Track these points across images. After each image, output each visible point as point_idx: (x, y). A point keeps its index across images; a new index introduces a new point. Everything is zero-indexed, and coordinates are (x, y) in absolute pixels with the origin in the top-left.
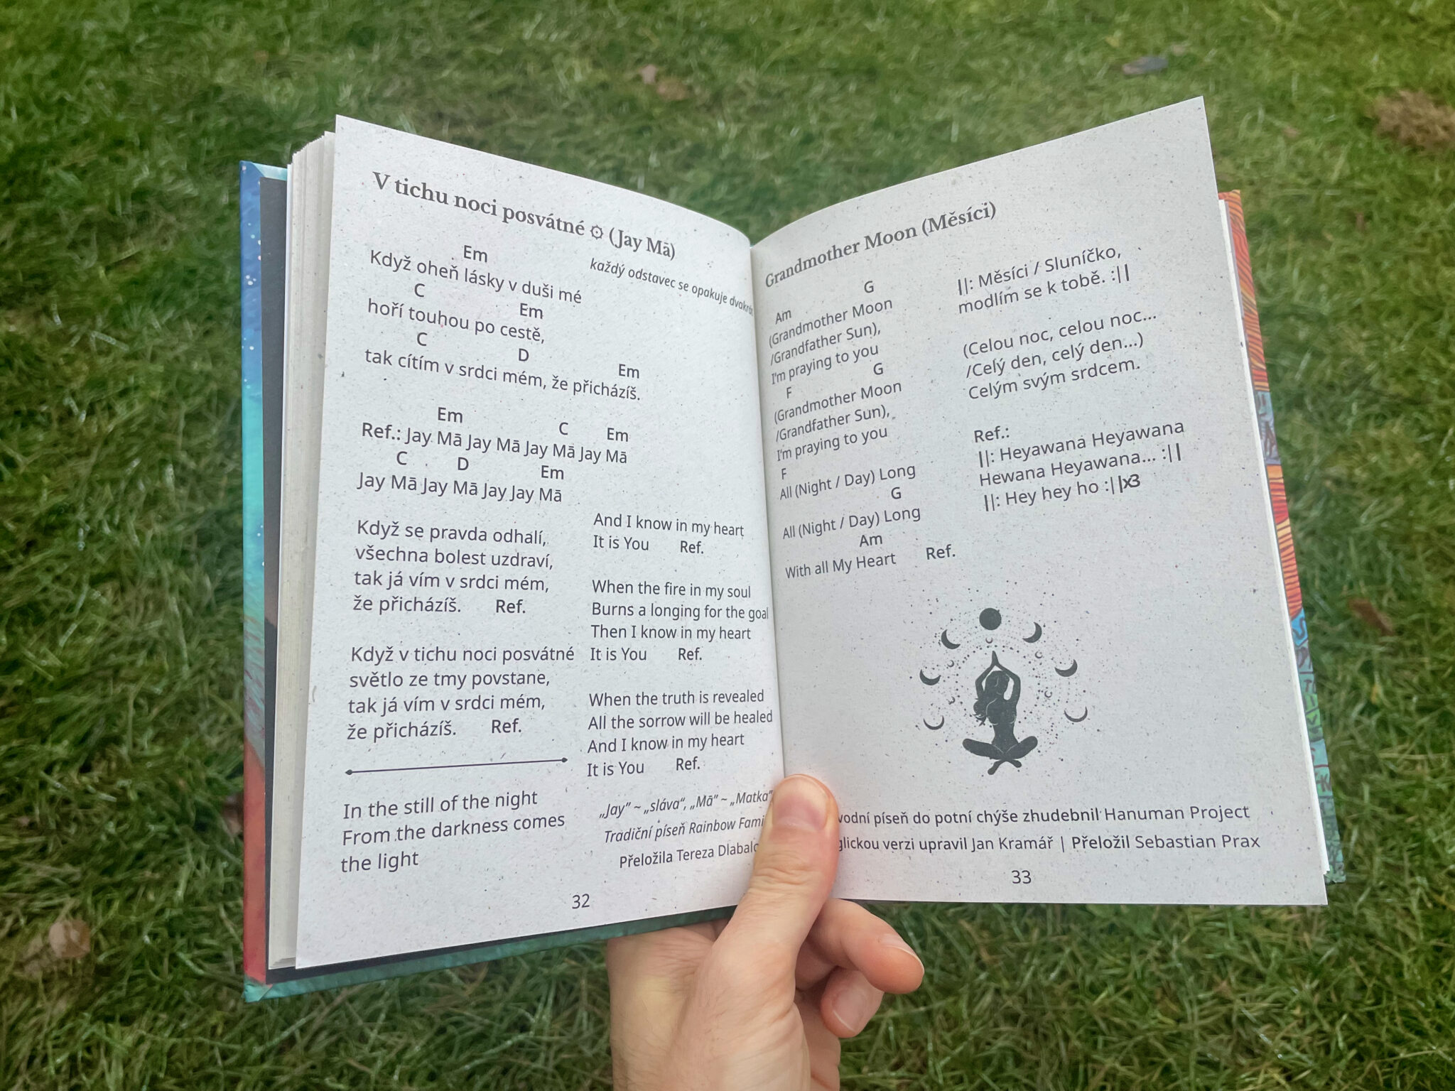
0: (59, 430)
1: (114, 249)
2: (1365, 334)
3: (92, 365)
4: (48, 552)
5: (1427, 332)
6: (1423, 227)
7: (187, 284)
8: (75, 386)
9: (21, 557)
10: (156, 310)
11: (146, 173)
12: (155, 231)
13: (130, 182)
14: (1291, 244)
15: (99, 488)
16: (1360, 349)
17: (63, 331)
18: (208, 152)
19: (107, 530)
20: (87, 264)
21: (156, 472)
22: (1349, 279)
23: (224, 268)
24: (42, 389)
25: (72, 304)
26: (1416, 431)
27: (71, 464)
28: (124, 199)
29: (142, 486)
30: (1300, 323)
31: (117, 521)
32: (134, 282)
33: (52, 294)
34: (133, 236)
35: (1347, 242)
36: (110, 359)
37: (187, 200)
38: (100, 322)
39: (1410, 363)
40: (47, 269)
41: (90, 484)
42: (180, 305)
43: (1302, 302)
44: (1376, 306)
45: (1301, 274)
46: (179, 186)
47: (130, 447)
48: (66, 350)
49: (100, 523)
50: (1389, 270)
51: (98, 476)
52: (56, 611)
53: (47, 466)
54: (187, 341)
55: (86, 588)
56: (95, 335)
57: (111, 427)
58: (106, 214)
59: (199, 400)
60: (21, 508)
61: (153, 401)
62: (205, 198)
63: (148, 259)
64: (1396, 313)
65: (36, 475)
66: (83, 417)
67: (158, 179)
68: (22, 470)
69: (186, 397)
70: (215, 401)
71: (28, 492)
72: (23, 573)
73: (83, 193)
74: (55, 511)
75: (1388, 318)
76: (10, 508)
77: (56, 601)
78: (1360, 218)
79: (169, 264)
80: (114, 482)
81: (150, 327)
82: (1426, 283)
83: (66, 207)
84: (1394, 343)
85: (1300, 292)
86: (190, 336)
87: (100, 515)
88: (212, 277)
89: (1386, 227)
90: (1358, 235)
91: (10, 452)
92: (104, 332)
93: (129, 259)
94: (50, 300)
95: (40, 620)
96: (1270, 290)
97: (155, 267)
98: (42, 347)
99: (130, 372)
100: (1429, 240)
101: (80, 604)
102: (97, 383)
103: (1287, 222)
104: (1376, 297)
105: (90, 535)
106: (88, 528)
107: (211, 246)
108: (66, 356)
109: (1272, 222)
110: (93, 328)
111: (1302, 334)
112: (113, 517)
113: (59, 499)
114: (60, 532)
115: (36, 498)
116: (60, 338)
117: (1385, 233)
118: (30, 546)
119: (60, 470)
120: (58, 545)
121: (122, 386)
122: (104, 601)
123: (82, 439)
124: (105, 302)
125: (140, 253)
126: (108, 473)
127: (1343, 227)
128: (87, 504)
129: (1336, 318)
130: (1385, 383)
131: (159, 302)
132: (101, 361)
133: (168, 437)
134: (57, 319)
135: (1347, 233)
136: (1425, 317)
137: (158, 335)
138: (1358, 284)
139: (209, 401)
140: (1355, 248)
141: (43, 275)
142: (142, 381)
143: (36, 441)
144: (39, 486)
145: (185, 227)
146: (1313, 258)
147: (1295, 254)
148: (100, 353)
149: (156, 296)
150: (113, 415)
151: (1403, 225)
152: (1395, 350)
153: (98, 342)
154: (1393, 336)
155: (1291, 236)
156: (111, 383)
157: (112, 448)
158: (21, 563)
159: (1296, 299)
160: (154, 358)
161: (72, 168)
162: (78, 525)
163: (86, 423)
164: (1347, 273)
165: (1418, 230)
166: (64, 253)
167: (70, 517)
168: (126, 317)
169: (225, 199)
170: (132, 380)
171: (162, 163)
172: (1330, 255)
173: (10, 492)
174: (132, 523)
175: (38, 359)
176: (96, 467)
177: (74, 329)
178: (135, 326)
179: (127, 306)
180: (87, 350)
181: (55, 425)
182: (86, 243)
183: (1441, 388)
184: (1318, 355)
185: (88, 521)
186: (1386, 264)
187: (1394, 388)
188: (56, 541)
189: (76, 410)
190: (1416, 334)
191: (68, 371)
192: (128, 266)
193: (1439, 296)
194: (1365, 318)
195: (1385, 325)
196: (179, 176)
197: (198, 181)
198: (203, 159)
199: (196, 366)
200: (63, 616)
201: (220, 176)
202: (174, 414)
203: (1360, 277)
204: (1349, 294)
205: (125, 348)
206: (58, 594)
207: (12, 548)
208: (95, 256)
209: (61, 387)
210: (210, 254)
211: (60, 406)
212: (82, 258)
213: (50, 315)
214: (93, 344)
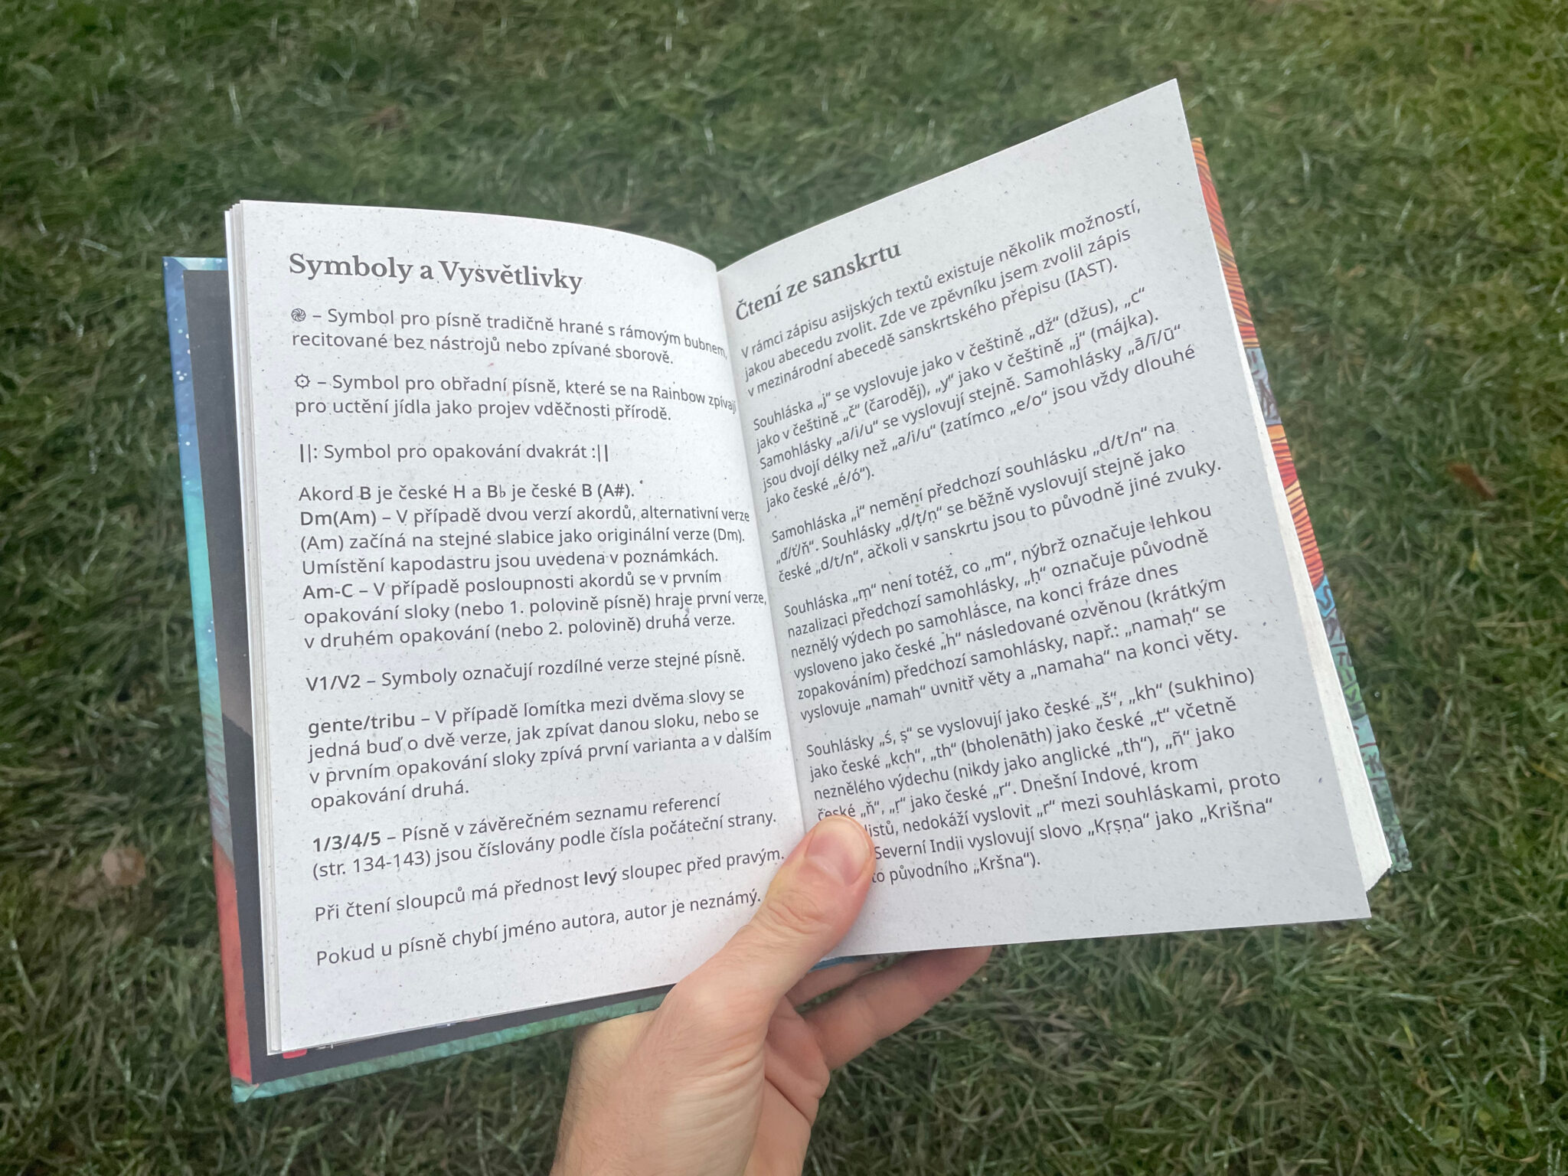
0: (57, 347)
1: (94, 147)
2: (1472, 178)
3: (82, 272)
4: (59, 478)
5: (1538, 174)
6: (1537, 56)
7: (178, 182)
8: (69, 299)
9: (31, 484)
10: (146, 211)
11: (122, 60)
12: (137, 125)
13: (105, 73)
14: (1393, 80)
15: (105, 408)
16: (1467, 195)
17: (46, 241)
18: (188, 33)
19: (119, 451)
20: (68, 166)
21: (164, 387)
22: (1455, 118)
23: (215, 163)
24: (33, 304)
25: (54, 211)
26: (1525, 282)
27: (72, 383)
28: (100, 93)
29: (151, 404)
30: (1401, 169)
31: (128, 440)
32: (120, 183)
33: (33, 201)
34: (114, 131)
35: (1452, 76)
36: (102, 268)
37: (168, 89)
38: (88, 229)
39: (1520, 208)
40: (25, 173)
41: (95, 402)
42: (173, 205)
43: (1404, 146)
44: (1484, 147)
45: (1403, 112)
46: (159, 72)
47: (134, 362)
48: (53, 261)
49: (111, 444)
50: (1499, 105)
51: (102, 395)
52: (74, 538)
53: (48, 386)
55: (104, 512)
56: (85, 242)
57: (111, 342)
58: (83, 109)
60: (25, 432)
62: (188, 85)
63: (133, 156)
64: (1506, 152)
65: (37, 397)
66: (81, 331)
67: (136, 67)
68: (21, 391)
71: (32, 415)
72: (35, 500)
73: (56, 89)
74: (60, 433)
75: (1497, 159)
76: (12, 433)
77: (73, 528)
78: (1468, 48)
79: (154, 160)
80: (121, 400)
81: (142, 230)
82: (1539, 118)
83: (39, 104)
84: (1503, 186)
85: (1401, 134)
86: (186, 238)
87: (110, 435)
88: (203, 173)
89: (1497, 57)
90: (1466, 68)
91: (8, 373)
92: (92, 239)
93: (112, 158)
94: (31, 207)
95: (58, 547)
96: (1369, 132)
97: (141, 162)
98: (28, 259)
99: (125, 281)
100: (1544, 71)
101: (99, 530)
102: (92, 295)
103: (1388, 55)
104: (1484, 136)
105: (102, 457)
106: (98, 450)
107: (200, 139)
108: (54, 267)
109: (1370, 56)
110: (80, 235)
111: (1403, 181)
112: (124, 437)
113: (65, 420)
114: (68, 456)
115: (40, 421)
116: (49, 247)
117: (1495, 64)
118: (39, 472)
119: (62, 389)
120: (68, 470)
121: (118, 298)
122: (123, 525)
123: (82, 356)
124: (91, 206)
125: (122, 150)
126: (114, 391)
127: (1449, 59)
128: (95, 425)
129: (1442, 161)
130: (1493, 232)
131: (150, 203)
132: (93, 270)
134: (42, 228)
135: (1452, 67)
136: (1537, 155)
137: (150, 240)
138: (1465, 121)
140: (1462, 83)
141: (22, 181)
142: (139, 291)
143: (33, 361)
144: (43, 408)
145: (169, 119)
146: (1417, 95)
147: (1397, 90)
148: (91, 262)
149: (146, 197)
150: (112, 329)
151: (1515, 54)
152: (1504, 195)
153: (89, 250)
154: (1502, 178)
155: (1392, 72)
156: (106, 295)
157: (115, 364)
158: (31, 490)
159: (1397, 142)
161: (40, 60)
162: (88, 447)
163: (85, 339)
164: (1452, 110)
165: (1531, 60)
166: (42, 155)
167: (78, 440)
168: (115, 222)
169: (210, 86)
170: (128, 290)
171: (138, 48)
172: (1434, 91)
173: (12, 416)
174: (145, 443)
175: (25, 271)
176: (99, 384)
177: (60, 238)
178: (126, 231)
179: (116, 209)
180: (78, 259)
181: (52, 342)
182: (64, 142)
183: (1553, 234)
184: (1421, 203)
185: (98, 442)
186: (1496, 98)
187: (1503, 236)
188: (66, 466)
189: (72, 324)
190: (1527, 175)
191: (59, 283)
192: (112, 165)
193: (1552, 131)
194: (1473, 160)
195: (1494, 166)
196: (159, 62)
197: (178, 66)
198: (183, 41)
201: (201, 59)
203: (1467, 115)
204: (1454, 133)
205: (117, 256)
206: (75, 521)
207: (20, 474)
208: (75, 156)
209: (53, 301)
210: (199, 147)
211: (54, 321)
212: (62, 159)
213: (33, 224)
214: (82, 253)
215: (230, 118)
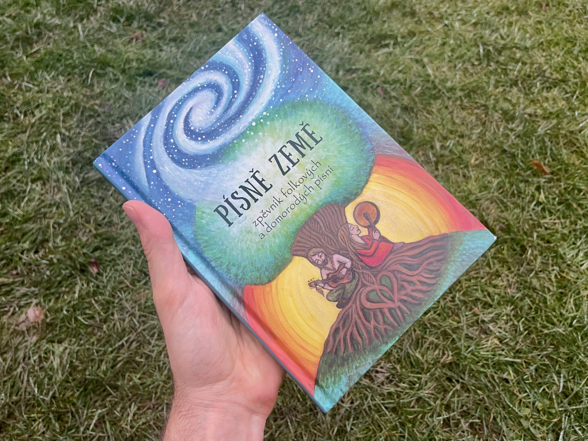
0: (13, 123)
1: (29, 49)
2: (544, 54)
3: (23, 95)
4: (14, 171)
5: (569, 52)
6: (570, 8)
7: (59, 60)
8: (18, 105)
9: (3, 173)
10: (47, 72)
11: (39, 16)
12: (45, 40)
13: (33, 21)
14: (515, 17)
15: (31, 145)
16: (542, 60)
17: (11, 83)
18: (64, 5)
19: (36, 161)
20: (19, 55)
21: (53, 137)
22: (538, 31)
23: (73, 53)
24: (5, 107)
25: (14, 72)
26: (563, 93)
27: (20, 136)
28: (31, 28)
29: (48, 143)
30: (517, 51)
31: (39, 157)
32: (37, 61)
33: (6, 69)
34: (36, 42)
35: (538, 16)
36: (31, 93)
37: (56, 26)
38: (26, 79)
39: (562, 65)
40: (3, 58)
41: (27, 143)
42: (57, 69)
43: (519, 42)
44: (549, 42)
45: (519, 30)
46: (53, 20)
47: (42, 128)
48: (13, 91)
49: (33, 159)
50: (555, 26)
51: (30, 140)
53: (10, 137)
54: (61, 84)
55: (30, 184)
56: (24, 84)
57: (33, 121)
58: (24, 34)
59: (68, 108)
60: (2, 154)
61: (49, 109)
62: (64, 25)
63: (43, 51)
64: (557, 44)
65: (6, 141)
66: (22, 117)
67: (44, 18)
69: (62, 107)
70: (74, 108)
71: (4, 148)
72: (5, 179)
73: (15, 27)
74: (14, 154)
75: (554, 47)
77: (19, 189)
78: (544, 5)
79: (51, 53)
80: (37, 142)
81: (46, 79)
82: (570, 31)
83: (9, 33)
84: (556, 57)
85: (518, 37)
86: (62, 82)
87: (33, 155)
88: (69, 57)
89: (555, 8)
90: (543, 12)
92: (27, 82)
93: (35, 52)
94: (5, 71)
95: (13, 197)
96: (505, 37)
97: (45, 54)
98: (4, 90)
99: (39, 98)
100: (573, 13)
101: (28, 190)
102: (27, 103)
103: (513, 8)
104: (549, 38)
105: (29, 163)
106: (28, 161)
107: (67, 44)
108: (13, 93)
109: (507, 9)
110: (23, 81)
111: (518, 55)
112: (38, 156)
113: (16, 150)
114: (17, 163)
115: (6, 151)
116: (11, 86)
117: (554, 11)
118: (7, 169)
119: (16, 138)
120: (17, 168)
121: (37, 104)
122: (37, 189)
123: (23, 126)
124: (27, 70)
125: (39, 49)
126: (34, 139)
127: (537, 9)
128: (27, 151)
129: (533, 48)
130: (552, 74)
131: (48, 69)
132: (28, 94)
133: (56, 123)
134: (9, 79)
135: (538, 12)
136: (569, 45)
137: (49, 82)
138: (542, 32)
139: (72, 108)
140: (541, 18)
141: (2, 61)
142: (44, 101)
143: (5, 128)
144: (8, 145)
145: (56, 38)
146: (524, 23)
147: (517, 21)
148: (27, 91)
149: (47, 67)
150: (34, 116)
151: (561, 7)
152: (556, 60)
153: (26, 86)
154: (555, 54)
155: (515, 14)
156: (32, 103)
157: (35, 129)
158: (4, 176)
159: (516, 41)
160: (48, 92)
161: (9, 16)
162: (24, 160)
163: (24, 120)
164: (537, 28)
165: (567, 10)
166: (9, 52)
167: (21, 157)
168: (36, 76)
169: (72, 25)
170: (40, 101)
171: (45, 11)
172: (531, 22)
174: (45, 158)
175: (3, 95)
176: (29, 137)
177: (16, 82)
178: (40, 80)
179: (36, 72)
180: (22, 90)
181: (12, 121)
182: (18, 47)
183: (574, 75)
184: (524, 64)
185: (28, 158)
186: (554, 24)
187: (556, 76)
188: (17, 167)
189: (19, 114)
190: (565, 52)
191: (15, 99)
192: (35, 55)
193: (575, 36)
194: (544, 47)
195: (553, 50)
196: (53, 16)
197: (60, 18)
198: (62, 9)
199: (65, 94)
200: (22, 195)
201: (69, 15)
202: (58, 114)
203: (543, 30)
204: (538, 38)
205: (36, 89)
206: (19, 187)
208: (21, 52)
209: (12, 106)
210: (67, 48)
211: (13, 113)
212: (17, 53)
213: (6, 77)
214: (24, 88)
215: (79, 37)
